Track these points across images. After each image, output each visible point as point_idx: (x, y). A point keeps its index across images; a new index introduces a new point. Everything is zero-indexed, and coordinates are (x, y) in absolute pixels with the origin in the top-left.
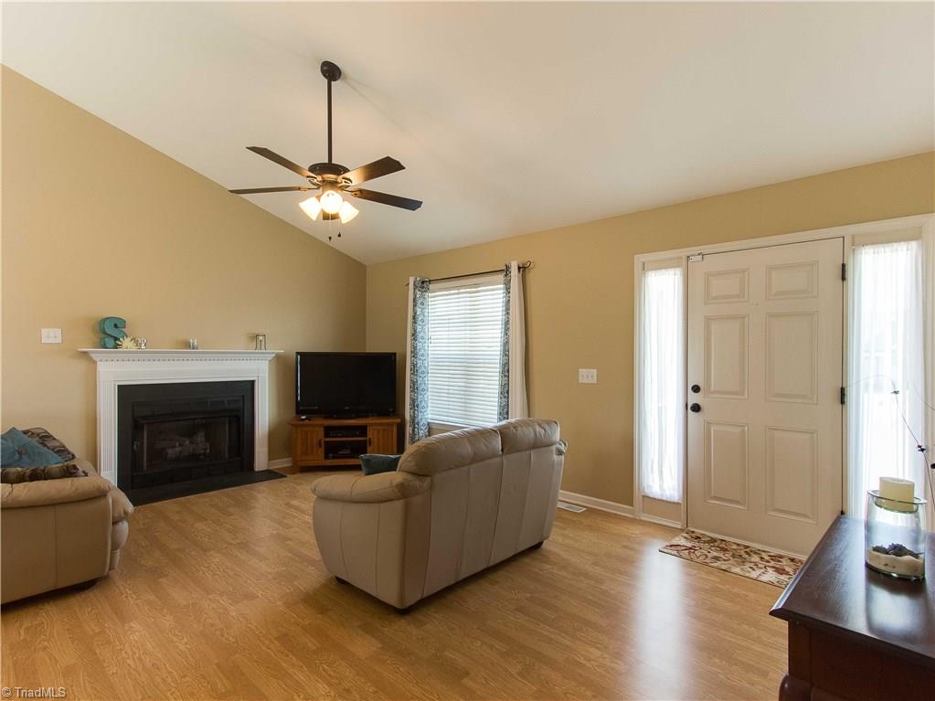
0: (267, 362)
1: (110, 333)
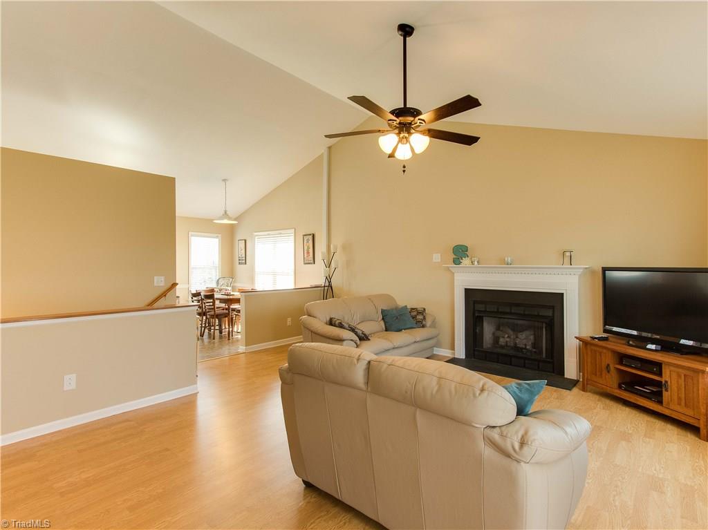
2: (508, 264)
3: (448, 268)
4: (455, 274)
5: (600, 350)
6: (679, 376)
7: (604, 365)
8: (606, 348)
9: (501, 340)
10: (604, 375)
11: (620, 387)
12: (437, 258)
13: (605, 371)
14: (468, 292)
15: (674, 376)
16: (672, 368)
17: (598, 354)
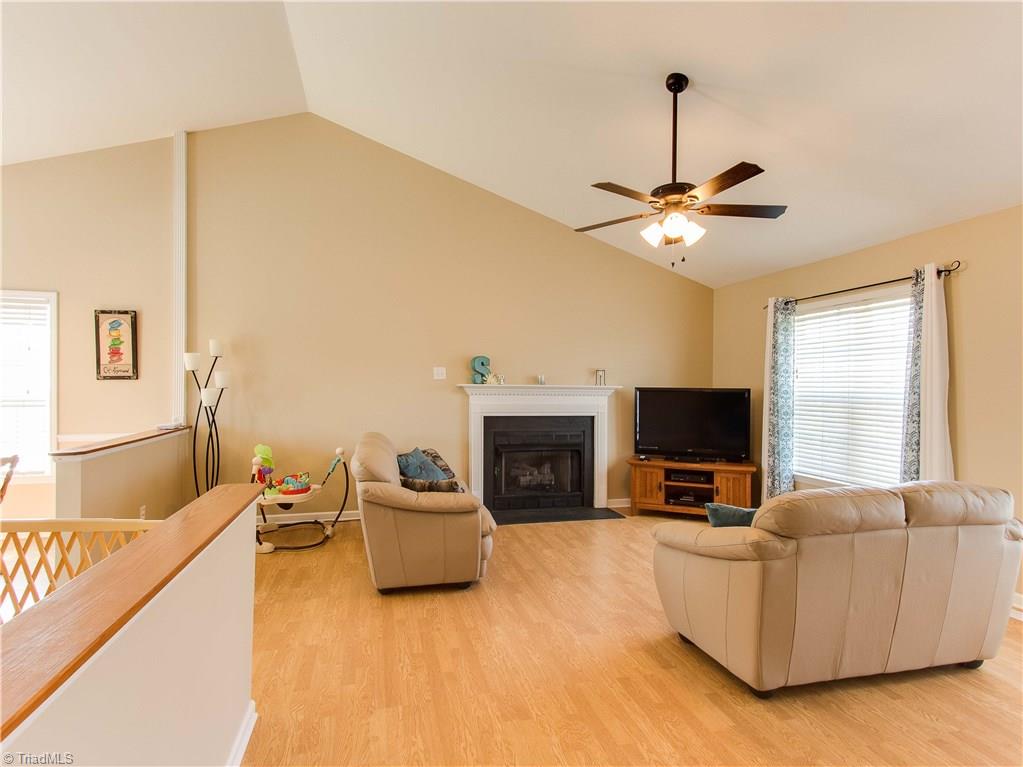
0: (607, 398)
1: (479, 371)
2: (541, 384)
3: (461, 387)
4: (471, 397)
5: (651, 470)
6: (728, 480)
7: (655, 484)
8: (654, 467)
9: (522, 479)
10: (654, 495)
11: (667, 502)
12: (440, 373)
13: (656, 490)
14: (489, 422)
15: (724, 480)
16: (723, 475)
17: (648, 475)
